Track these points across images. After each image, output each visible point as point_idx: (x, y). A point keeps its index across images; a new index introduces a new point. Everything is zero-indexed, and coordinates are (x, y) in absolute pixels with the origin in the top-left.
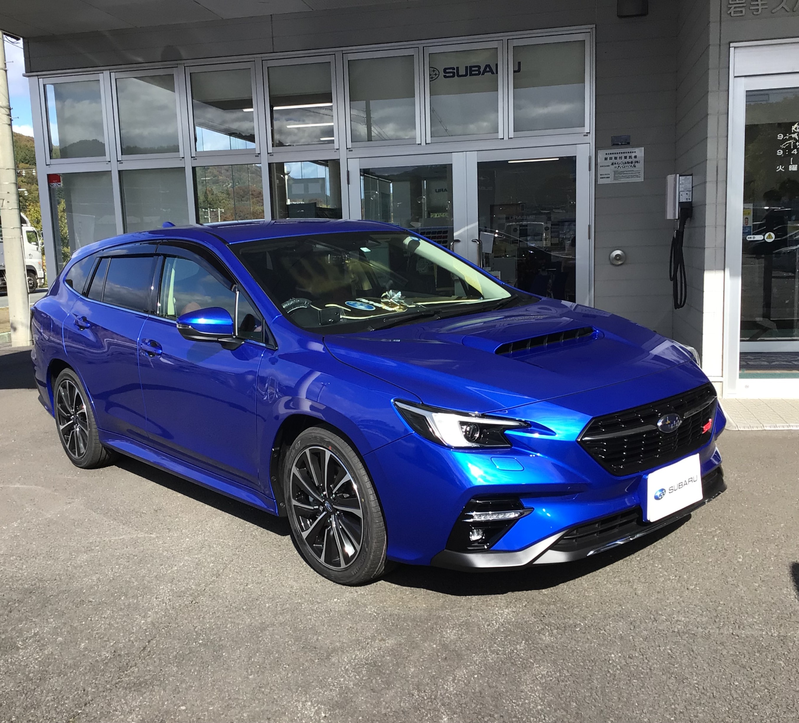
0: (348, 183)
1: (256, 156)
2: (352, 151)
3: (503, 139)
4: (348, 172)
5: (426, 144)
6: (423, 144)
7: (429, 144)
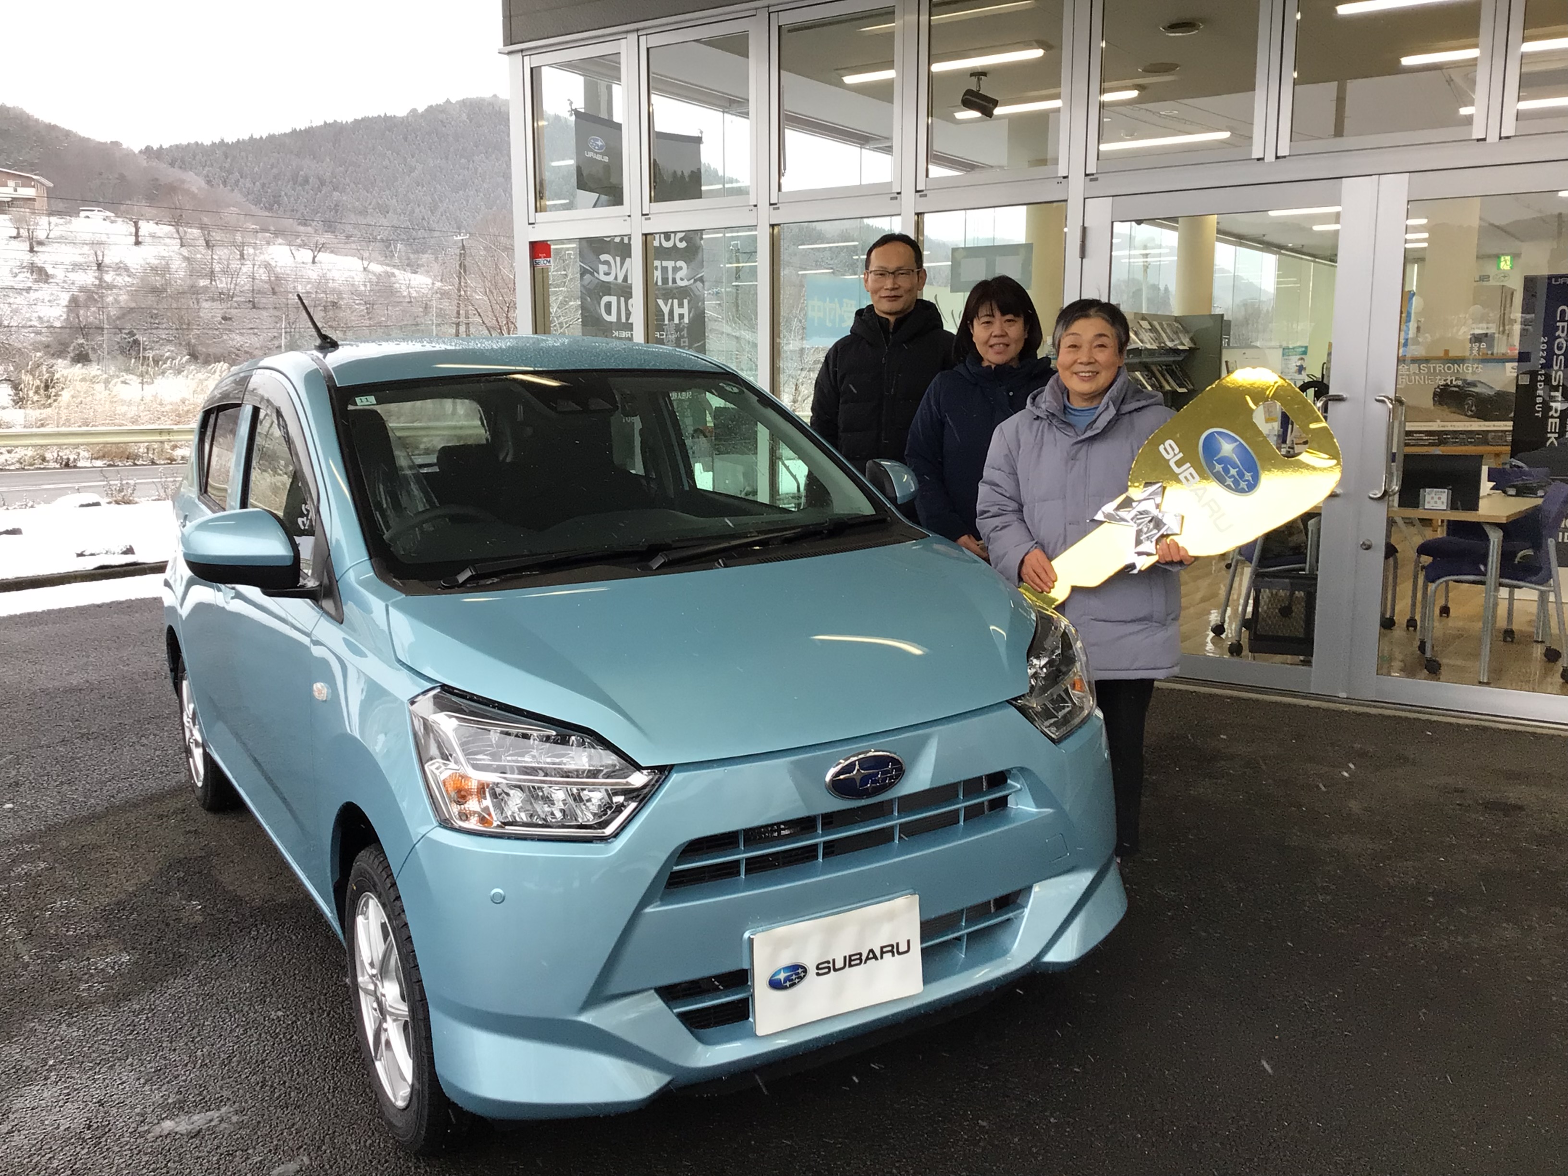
0: (1083, 256)
1: (892, 199)
2: (1096, 179)
3: (1484, 140)
4: (1084, 229)
5: (1277, 157)
6: (1270, 157)
7: (1284, 157)
